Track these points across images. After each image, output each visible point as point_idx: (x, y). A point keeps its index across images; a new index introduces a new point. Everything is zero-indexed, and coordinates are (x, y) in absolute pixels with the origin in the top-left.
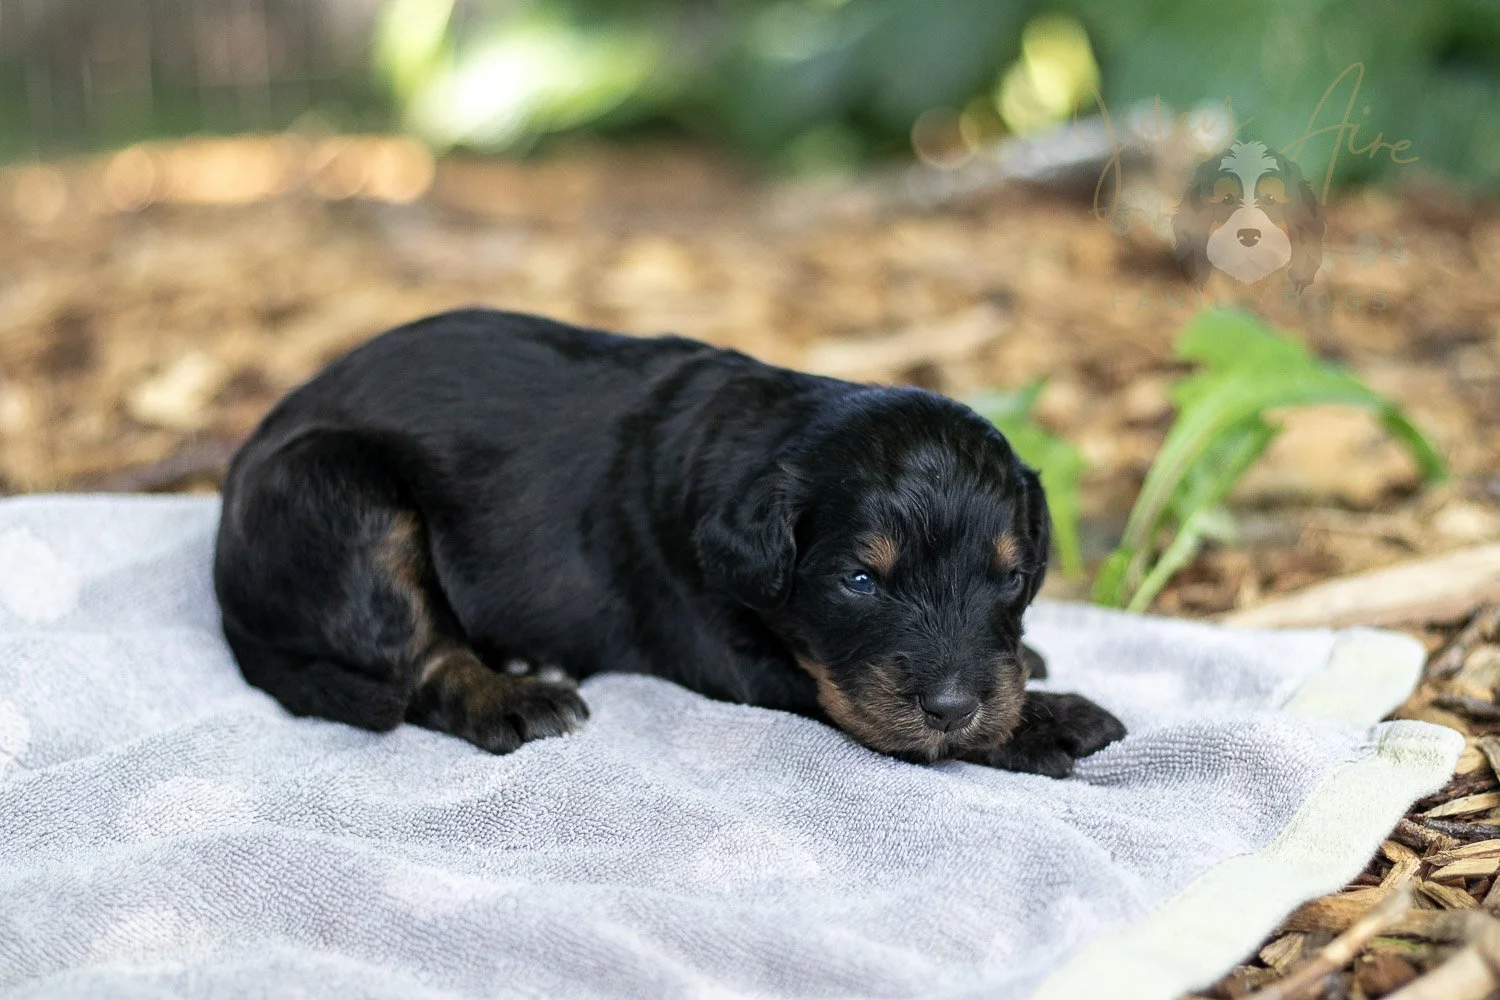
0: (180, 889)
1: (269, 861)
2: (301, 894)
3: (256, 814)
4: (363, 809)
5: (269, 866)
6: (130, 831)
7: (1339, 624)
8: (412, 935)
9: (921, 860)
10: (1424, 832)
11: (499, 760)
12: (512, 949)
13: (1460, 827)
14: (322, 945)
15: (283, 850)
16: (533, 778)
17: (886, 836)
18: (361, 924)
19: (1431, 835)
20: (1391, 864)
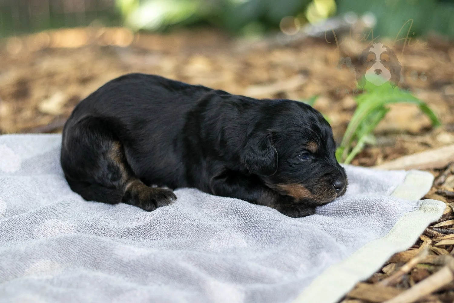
0: (52, 253)
1: (79, 244)
2: (89, 254)
3: (75, 230)
4: (108, 228)
5: (79, 246)
6: (37, 236)
7: (408, 169)
8: (123, 266)
9: (278, 242)
10: (433, 232)
11: (149, 213)
12: (153, 270)
13: (444, 230)
14: (95, 270)
15: (83, 241)
16: (160, 218)
17: (267, 234)
18: (107, 263)
19: (435, 233)
20: (423, 241)
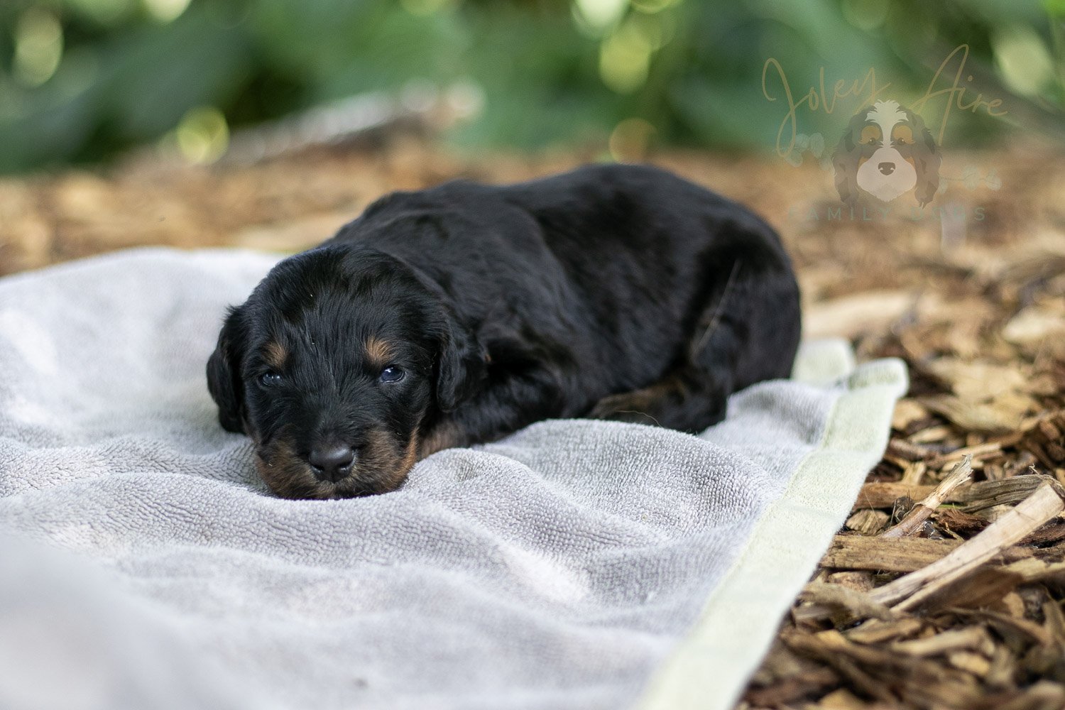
0: (91, 509)
